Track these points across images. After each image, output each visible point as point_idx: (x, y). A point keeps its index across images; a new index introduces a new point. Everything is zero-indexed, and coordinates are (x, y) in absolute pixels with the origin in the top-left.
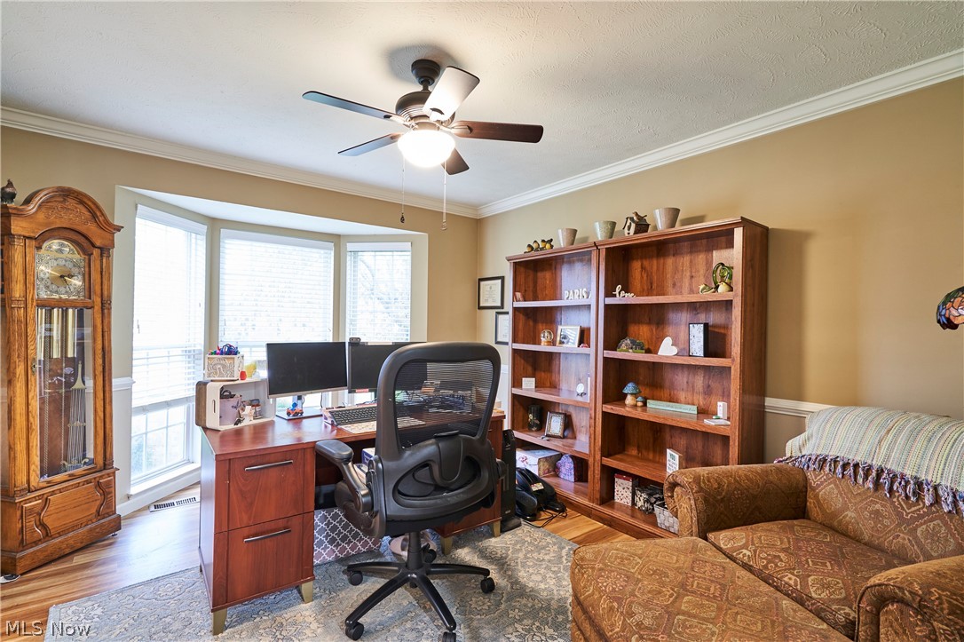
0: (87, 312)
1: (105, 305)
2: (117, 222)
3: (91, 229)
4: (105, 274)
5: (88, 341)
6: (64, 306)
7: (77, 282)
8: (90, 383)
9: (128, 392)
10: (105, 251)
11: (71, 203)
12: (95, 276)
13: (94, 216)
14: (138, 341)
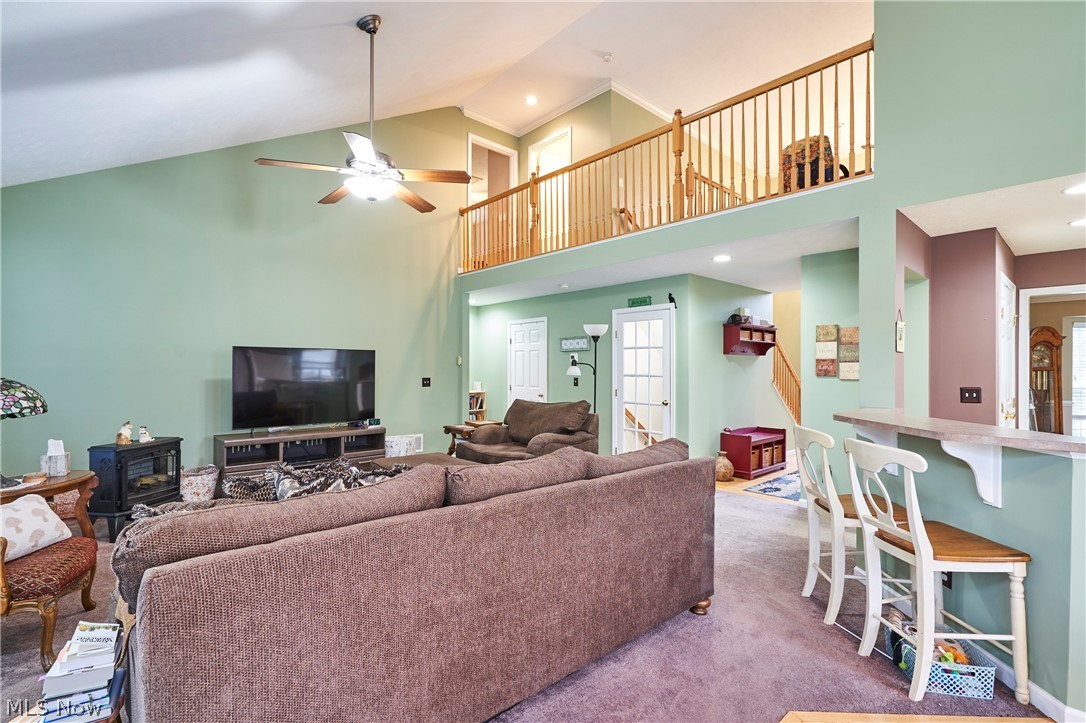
0: (1051, 373)
1: (1059, 369)
2: (1063, 335)
3: (1052, 340)
4: (1059, 357)
5: (1052, 384)
6: (1042, 370)
7: (1047, 361)
8: (1052, 402)
9: (1070, 407)
10: (1059, 347)
11: (1045, 332)
12: (1054, 358)
13: (1054, 334)
14: (1075, 384)
